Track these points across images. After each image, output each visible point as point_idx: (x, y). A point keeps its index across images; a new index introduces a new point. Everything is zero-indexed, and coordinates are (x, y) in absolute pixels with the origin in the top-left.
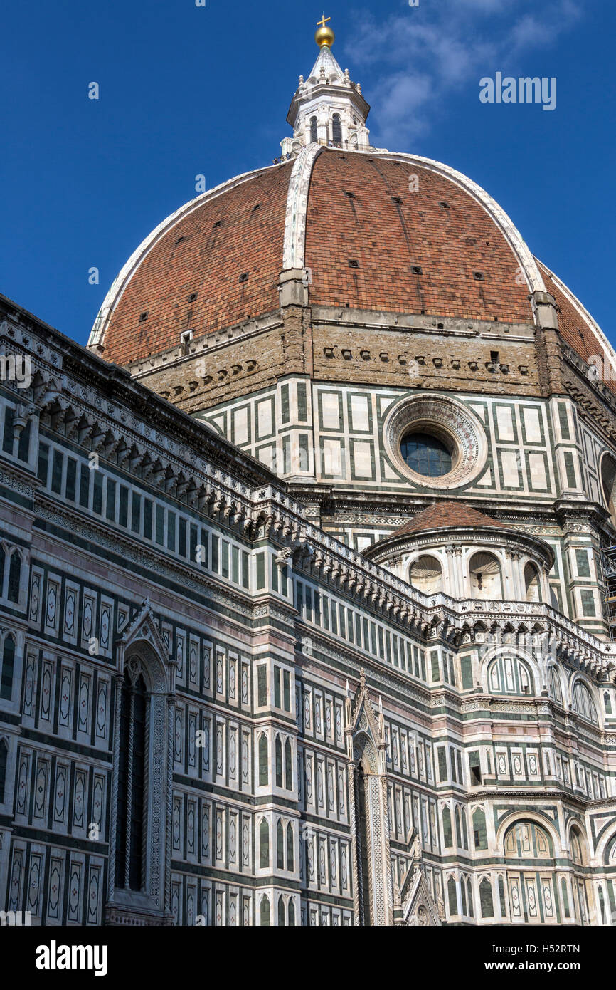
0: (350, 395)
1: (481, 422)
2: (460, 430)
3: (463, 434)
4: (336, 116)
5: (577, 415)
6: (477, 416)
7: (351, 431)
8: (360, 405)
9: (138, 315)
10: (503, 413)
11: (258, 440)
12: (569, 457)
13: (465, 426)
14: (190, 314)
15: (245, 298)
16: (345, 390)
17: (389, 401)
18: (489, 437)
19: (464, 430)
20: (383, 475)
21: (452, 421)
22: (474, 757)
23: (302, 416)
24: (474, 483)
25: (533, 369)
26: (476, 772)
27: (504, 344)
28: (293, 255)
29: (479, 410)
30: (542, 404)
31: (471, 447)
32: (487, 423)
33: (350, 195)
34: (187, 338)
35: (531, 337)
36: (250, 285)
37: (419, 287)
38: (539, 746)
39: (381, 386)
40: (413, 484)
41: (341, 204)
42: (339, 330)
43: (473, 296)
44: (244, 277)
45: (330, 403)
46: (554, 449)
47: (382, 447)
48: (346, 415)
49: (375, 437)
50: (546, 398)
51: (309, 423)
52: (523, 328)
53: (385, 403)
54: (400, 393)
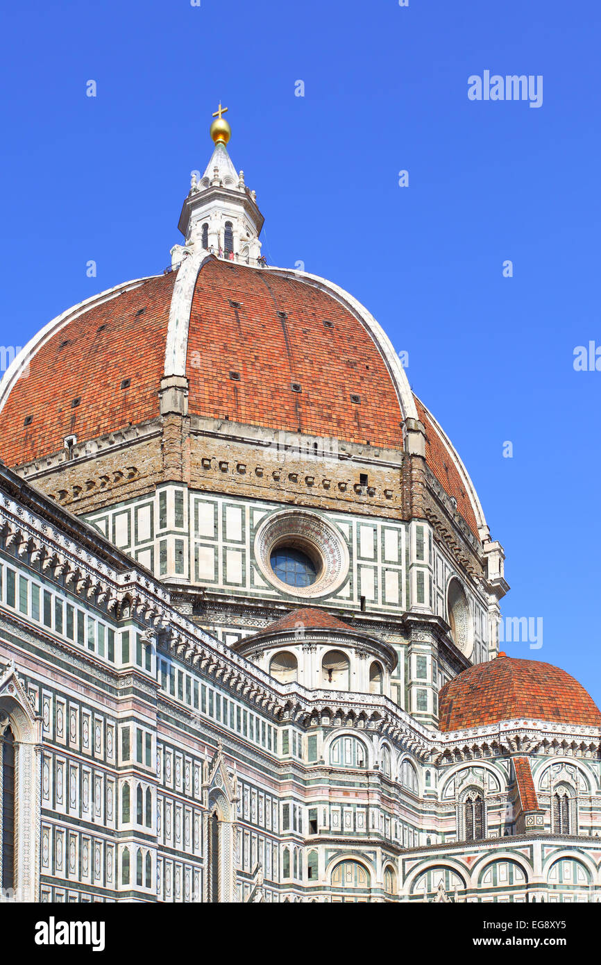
0: (225, 506)
1: (345, 539)
2: (326, 546)
3: (328, 550)
4: (229, 224)
5: (432, 539)
6: (342, 533)
7: (225, 540)
8: (234, 516)
9: (23, 418)
10: (367, 533)
11: (137, 543)
12: (421, 576)
13: (330, 542)
14: (74, 419)
15: (127, 405)
16: (221, 501)
17: (263, 514)
18: (351, 554)
19: (330, 546)
20: (252, 582)
21: (319, 537)
22: (313, 813)
23: (179, 523)
24: (334, 594)
25: (397, 494)
26: (314, 824)
27: (374, 468)
28: (175, 363)
29: (345, 528)
30: (402, 527)
31: (334, 562)
32: (351, 540)
33: (236, 305)
34: (70, 443)
35: (399, 462)
36: (131, 391)
37: (298, 405)
38: (367, 806)
39: (255, 499)
40: (279, 591)
41: (226, 314)
42: (217, 442)
43: (348, 419)
44: (126, 384)
45: (206, 511)
46: (409, 567)
47: (253, 556)
48: (220, 525)
49: (247, 547)
50: (407, 520)
51: (185, 530)
52: (392, 453)
53: (258, 516)
54: (272, 507)
